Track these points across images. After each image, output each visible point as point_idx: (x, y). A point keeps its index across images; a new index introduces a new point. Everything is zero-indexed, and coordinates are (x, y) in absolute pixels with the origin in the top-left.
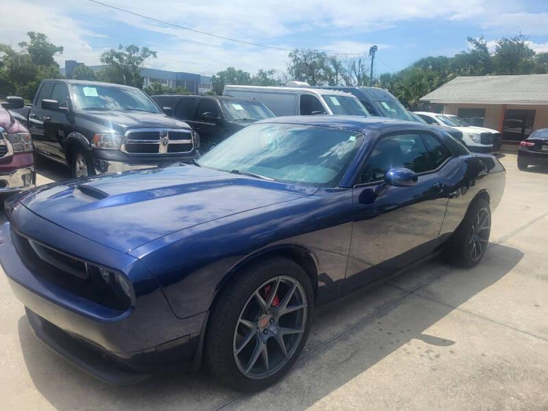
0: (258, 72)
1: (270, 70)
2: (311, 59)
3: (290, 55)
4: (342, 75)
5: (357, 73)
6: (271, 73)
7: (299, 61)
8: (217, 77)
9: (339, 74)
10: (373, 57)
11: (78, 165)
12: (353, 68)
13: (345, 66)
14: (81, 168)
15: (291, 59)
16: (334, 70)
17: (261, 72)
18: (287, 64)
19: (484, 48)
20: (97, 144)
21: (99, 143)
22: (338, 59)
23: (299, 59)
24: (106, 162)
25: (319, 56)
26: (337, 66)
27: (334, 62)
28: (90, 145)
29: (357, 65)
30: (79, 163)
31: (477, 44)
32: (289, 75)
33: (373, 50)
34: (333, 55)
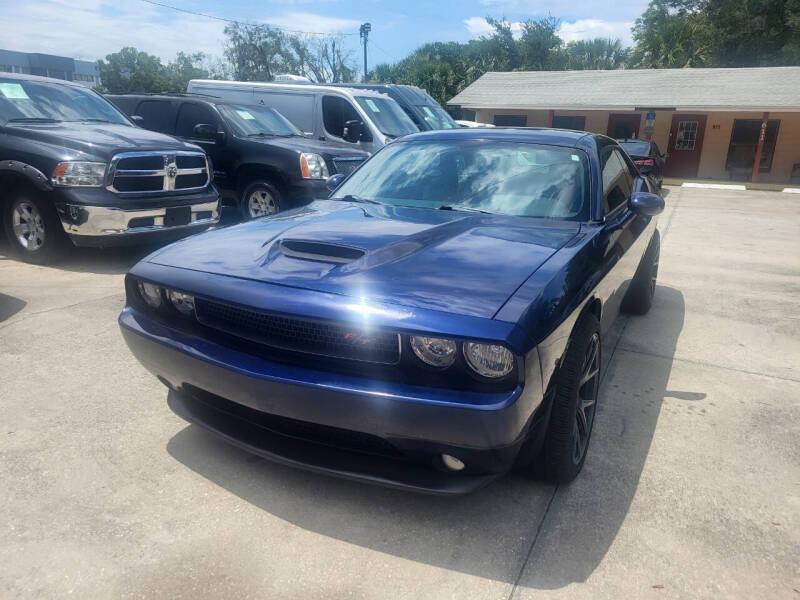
0: (177, 57)
1: (197, 54)
2: (260, 39)
3: (226, 31)
4: (310, 65)
5: (332, 63)
6: (198, 57)
7: (241, 41)
8: (106, 62)
9: (305, 63)
10: (366, 41)
11: (17, 216)
12: (325, 54)
13: (313, 51)
14: (22, 221)
15: (227, 38)
16: (297, 57)
17: (181, 57)
18: (223, 45)
19: (507, 32)
20: (60, 180)
21: (64, 178)
22: (301, 39)
23: (240, 37)
24: (81, 207)
25: (272, 34)
26: (301, 51)
27: (296, 44)
28: (49, 182)
29: (330, 51)
30: (21, 212)
31: (499, 27)
32: (227, 63)
33: (365, 30)
34: (293, 34)
